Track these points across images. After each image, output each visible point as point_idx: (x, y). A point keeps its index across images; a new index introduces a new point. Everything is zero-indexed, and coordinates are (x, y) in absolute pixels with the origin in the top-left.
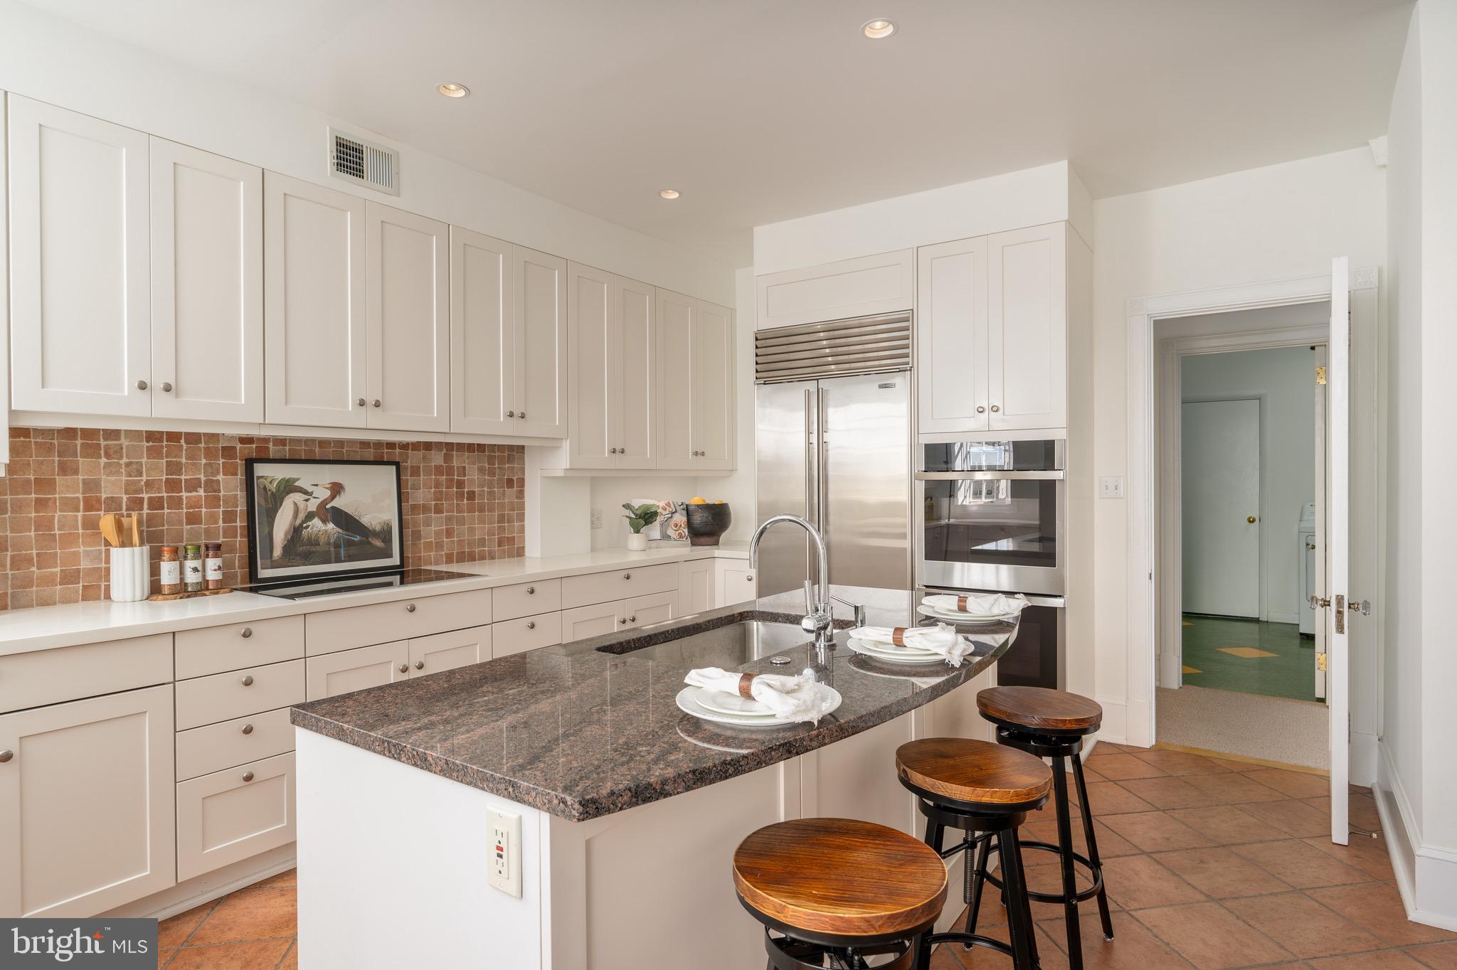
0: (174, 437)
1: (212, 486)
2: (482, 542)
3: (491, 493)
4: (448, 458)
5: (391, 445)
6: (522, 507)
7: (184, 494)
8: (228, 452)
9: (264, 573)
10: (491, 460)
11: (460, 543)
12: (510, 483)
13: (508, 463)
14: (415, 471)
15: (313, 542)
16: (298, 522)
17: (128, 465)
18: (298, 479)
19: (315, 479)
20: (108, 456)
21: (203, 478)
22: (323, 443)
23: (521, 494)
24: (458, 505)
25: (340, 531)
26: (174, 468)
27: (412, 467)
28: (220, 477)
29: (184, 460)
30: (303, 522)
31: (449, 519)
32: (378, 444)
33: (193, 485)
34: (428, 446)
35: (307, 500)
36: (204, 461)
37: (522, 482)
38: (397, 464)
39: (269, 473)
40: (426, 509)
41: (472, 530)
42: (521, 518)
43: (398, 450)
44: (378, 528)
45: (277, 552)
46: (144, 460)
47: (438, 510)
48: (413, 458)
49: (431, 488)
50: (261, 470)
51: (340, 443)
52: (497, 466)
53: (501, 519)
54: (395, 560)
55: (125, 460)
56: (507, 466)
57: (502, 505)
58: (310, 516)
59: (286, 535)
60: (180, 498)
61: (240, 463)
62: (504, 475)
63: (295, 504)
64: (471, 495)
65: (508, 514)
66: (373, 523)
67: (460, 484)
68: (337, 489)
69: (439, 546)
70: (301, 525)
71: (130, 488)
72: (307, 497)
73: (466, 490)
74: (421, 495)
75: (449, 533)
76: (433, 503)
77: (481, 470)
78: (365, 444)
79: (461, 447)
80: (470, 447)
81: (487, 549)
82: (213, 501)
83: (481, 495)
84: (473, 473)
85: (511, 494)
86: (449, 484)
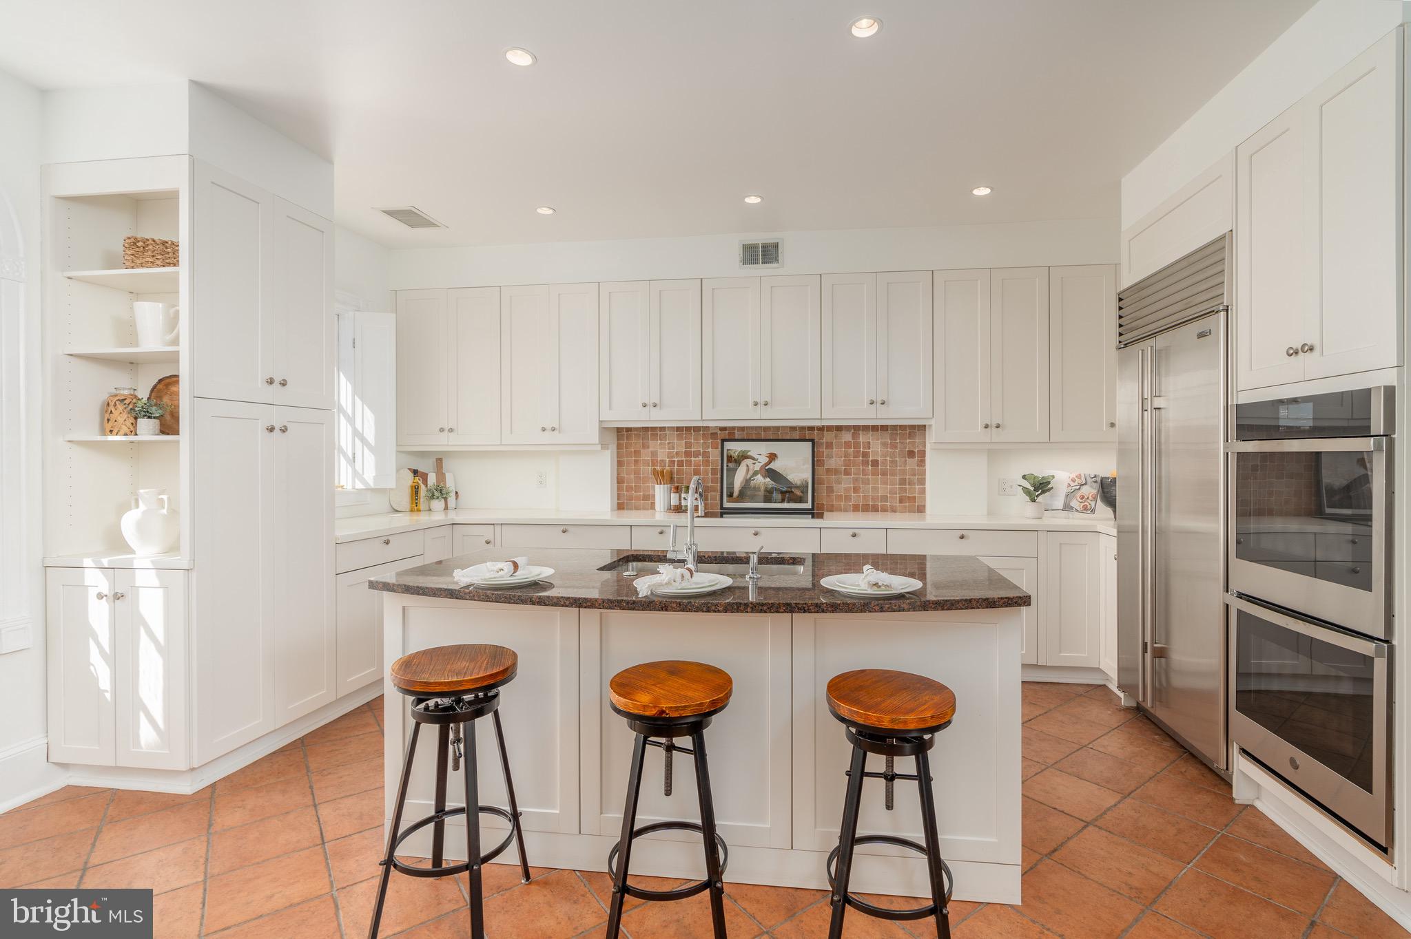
0: (688, 429)
1: (706, 455)
2: (884, 498)
3: (893, 462)
4: (855, 436)
5: (811, 428)
6: (923, 473)
7: (693, 459)
8: (714, 435)
9: (726, 505)
10: (893, 437)
11: (865, 497)
12: (911, 454)
13: (909, 438)
14: (829, 445)
15: (756, 489)
16: (749, 476)
17: (669, 443)
18: (749, 451)
19: (760, 451)
20: (661, 440)
21: (702, 451)
22: (766, 429)
23: (922, 462)
24: (863, 470)
25: (774, 483)
26: (688, 445)
27: (827, 443)
28: (710, 450)
29: (693, 441)
30: (752, 477)
31: (856, 480)
32: (802, 428)
33: (697, 454)
34: (839, 428)
35: (754, 464)
36: (702, 441)
37: (923, 454)
38: (812, 441)
39: (735, 447)
40: (837, 472)
41: (875, 489)
42: (922, 482)
43: (816, 431)
44: (799, 483)
45: (736, 493)
46: (675, 441)
47: (847, 473)
48: (828, 437)
49: (842, 457)
50: (728, 445)
51: (777, 428)
52: (898, 441)
53: (902, 482)
54: (809, 505)
55: (667, 441)
56: (908, 441)
57: (904, 472)
58: (755, 473)
59: (741, 483)
60: (691, 461)
61: (719, 441)
62: (906, 448)
63: (747, 466)
64: (875, 463)
65: (909, 478)
66: (796, 480)
67: (865, 455)
68: (773, 457)
69: (848, 498)
70: (750, 478)
71: (670, 455)
72: (754, 462)
73: (870, 459)
74: (834, 460)
75: (856, 490)
76: (843, 468)
77: (884, 444)
78: (793, 429)
79: (866, 428)
80: (875, 428)
81: (888, 504)
82: (707, 463)
83: (884, 463)
84: (877, 447)
85: (912, 463)
86: (856, 455)
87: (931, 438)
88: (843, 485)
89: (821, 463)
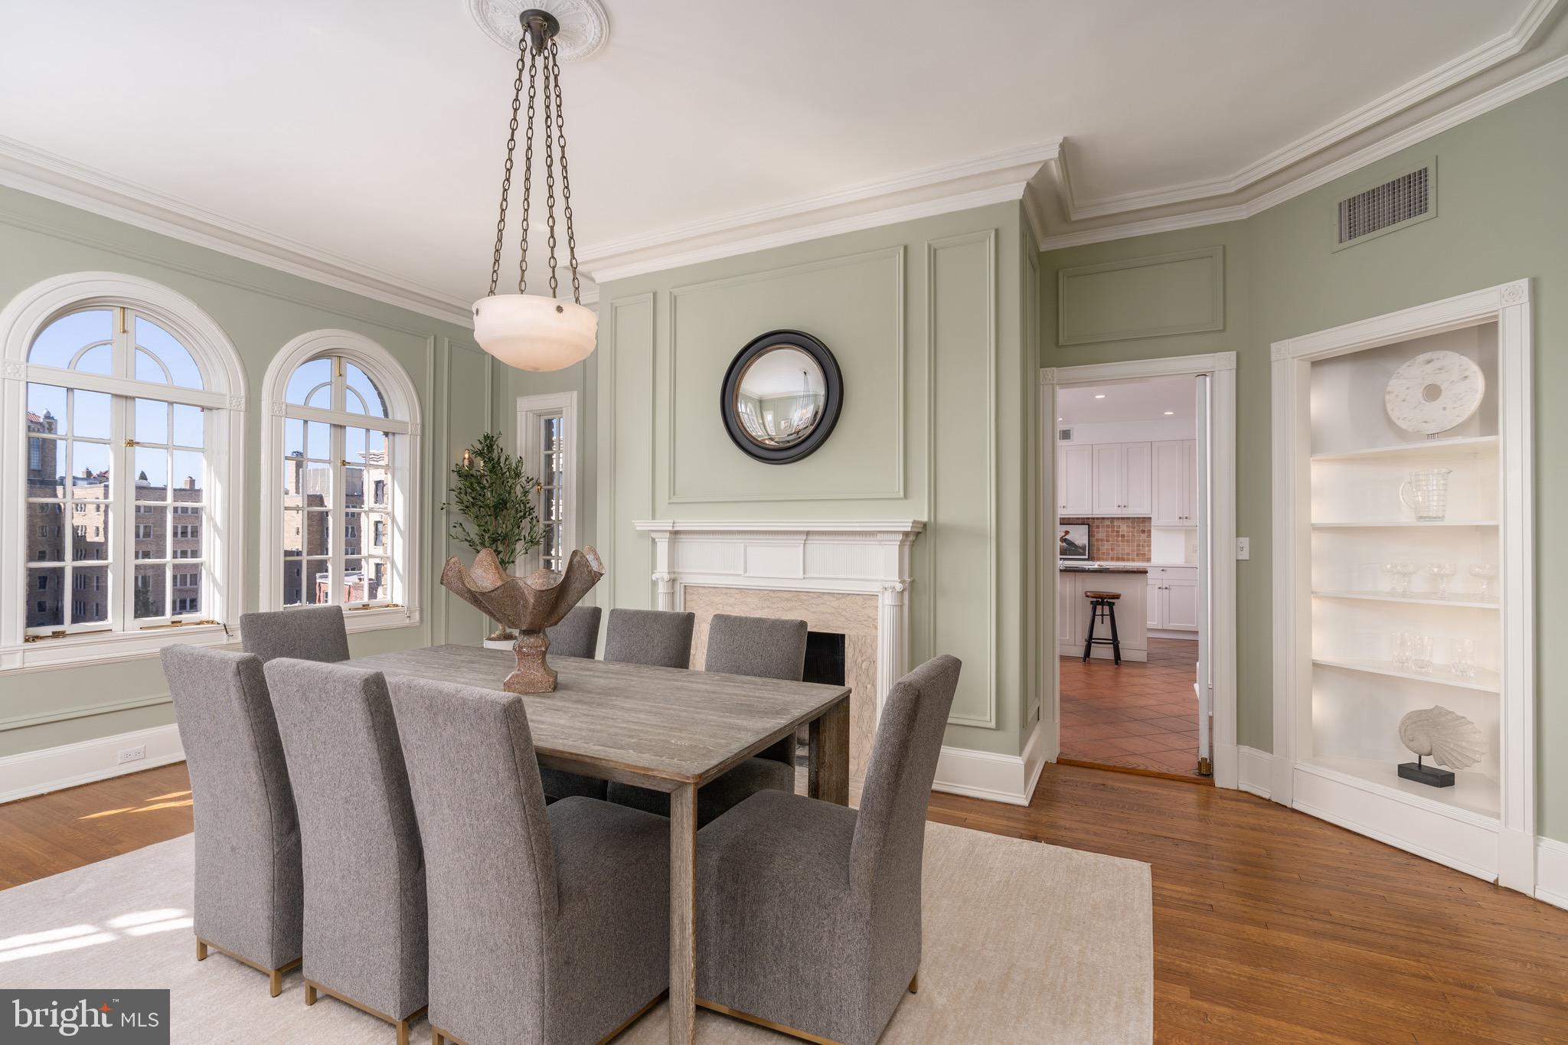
2: (1128, 554)
3: (1133, 535)
4: (1112, 522)
5: (1088, 518)
6: (1150, 541)
10: (1133, 523)
11: (1117, 553)
12: (1143, 532)
14: (1098, 527)
23: (1149, 536)
24: (1116, 539)
25: (1068, 546)
27: (1096, 525)
32: (1083, 518)
34: (1103, 518)
37: (1150, 531)
38: (1088, 525)
40: (1102, 540)
41: (1123, 549)
42: (1149, 546)
43: (1091, 520)
47: (1107, 541)
48: (1097, 522)
49: (1105, 533)
51: (1070, 518)
52: (1136, 525)
53: (1138, 546)
54: (1087, 557)
56: (1141, 525)
57: (1139, 540)
62: (1140, 529)
64: (1123, 536)
65: (1142, 544)
67: (1118, 532)
68: (1067, 533)
69: (1108, 554)
73: (1120, 534)
74: (1101, 534)
75: (1112, 549)
76: (1106, 538)
77: (1128, 526)
78: (1078, 518)
79: (1118, 518)
80: (1123, 518)
81: (1131, 557)
83: (1128, 536)
84: (1124, 528)
85: (1143, 536)
86: (1113, 531)
87: (1154, 522)
88: (1105, 547)
89: (1093, 536)
